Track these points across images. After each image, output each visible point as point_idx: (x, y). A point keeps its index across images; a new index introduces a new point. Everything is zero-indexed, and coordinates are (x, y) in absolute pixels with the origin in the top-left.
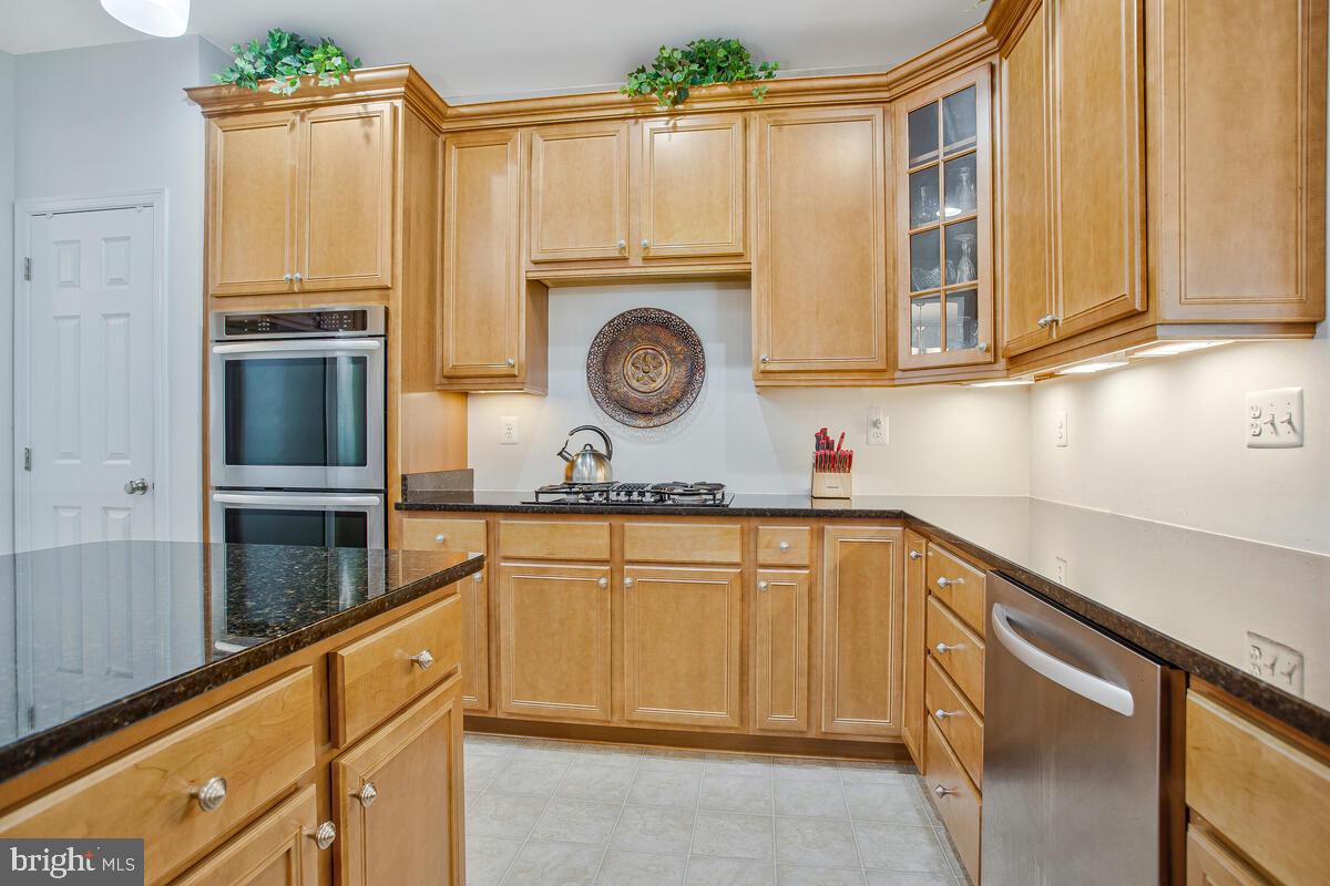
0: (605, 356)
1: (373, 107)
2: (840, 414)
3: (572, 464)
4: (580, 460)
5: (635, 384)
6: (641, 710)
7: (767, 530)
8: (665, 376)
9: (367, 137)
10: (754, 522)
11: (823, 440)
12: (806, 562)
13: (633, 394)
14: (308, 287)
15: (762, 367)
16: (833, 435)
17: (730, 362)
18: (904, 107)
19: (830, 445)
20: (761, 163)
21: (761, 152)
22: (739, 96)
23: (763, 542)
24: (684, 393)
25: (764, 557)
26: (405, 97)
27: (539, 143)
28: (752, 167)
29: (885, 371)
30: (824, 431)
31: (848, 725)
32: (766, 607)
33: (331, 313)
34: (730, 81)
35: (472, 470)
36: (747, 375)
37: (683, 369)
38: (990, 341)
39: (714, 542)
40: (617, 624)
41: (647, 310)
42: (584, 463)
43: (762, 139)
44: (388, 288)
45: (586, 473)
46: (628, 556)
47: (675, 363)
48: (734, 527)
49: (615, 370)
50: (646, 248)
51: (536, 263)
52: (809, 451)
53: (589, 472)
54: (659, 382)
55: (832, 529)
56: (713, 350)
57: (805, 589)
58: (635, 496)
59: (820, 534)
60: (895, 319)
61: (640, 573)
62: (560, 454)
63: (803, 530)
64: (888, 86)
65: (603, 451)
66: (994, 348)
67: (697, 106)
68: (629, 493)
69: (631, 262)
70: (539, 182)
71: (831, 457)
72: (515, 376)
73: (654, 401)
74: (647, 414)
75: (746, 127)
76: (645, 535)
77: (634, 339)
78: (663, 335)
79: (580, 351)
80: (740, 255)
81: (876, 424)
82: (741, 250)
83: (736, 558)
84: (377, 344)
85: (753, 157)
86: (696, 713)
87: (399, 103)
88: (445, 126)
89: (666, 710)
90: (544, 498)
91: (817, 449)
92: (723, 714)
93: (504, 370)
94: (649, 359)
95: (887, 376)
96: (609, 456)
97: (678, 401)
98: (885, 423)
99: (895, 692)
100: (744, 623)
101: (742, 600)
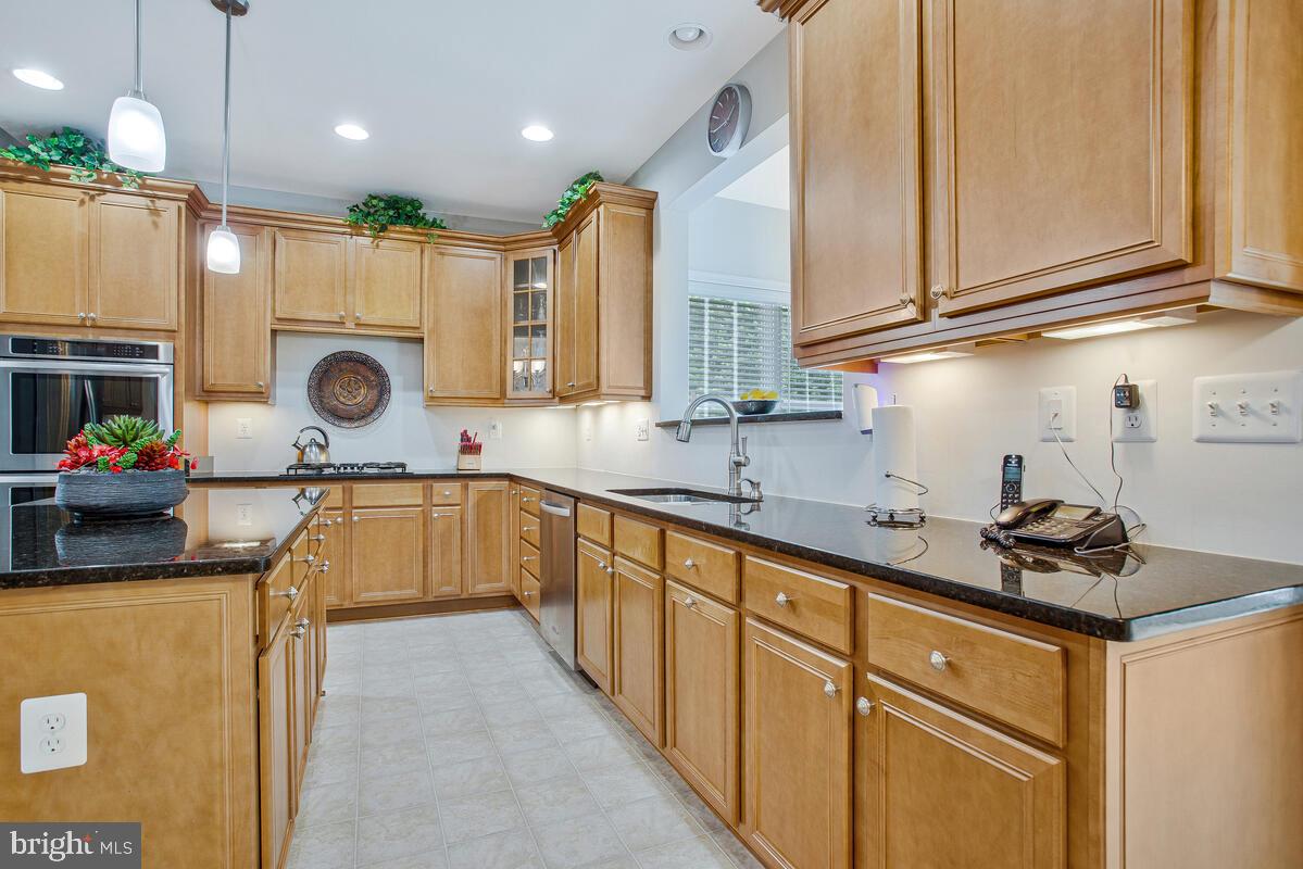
0: (320, 380)
1: (160, 204)
2: (474, 421)
3: (303, 452)
4: (308, 449)
5: (342, 399)
6: (363, 595)
7: (437, 486)
8: (363, 395)
9: (155, 225)
10: (430, 482)
11: (465, 436)
12: (459, 502)
13: (341, 406)
14: (99, 324)
15: (430, 394)
16: (471, 434)
17: (406, 388)
18: (513, 257)
19: (469, 440)
20: (430, 276)
21: (431, 269)
22: (419, 234)
23: (435, 493)
24: (376, 406)
25: (435, 501)
26: (187, 202)
27: (281, 241)
28: (426, 276)
29: (500, 399)
30: (465, 431)
31: (483, 588)
32: (438, 528)
33: (124, 345)
34: (415, 226)
35: (212, 457)
36: (418, 396)
37: (375, 392)
38: (551, 388)
39: (409, 494)
40: (348, 545)
41: (352, 352)
42: (311, 451)
43: (432, 261)
44: (174, 331)
45: (313, 457)
46: (354, 505)
47: (370, 387)
48: (419, 485)
49: (327, 391)
50: (358, 318)
51: (279, 319)
52: (457, 442)
53: (315, 457)
54: (359, 399)
55: (472, 484)
56: (395, 381)
57: (459, 517)
58: (356, 470)
59: (466, 488)
60: (505, 371)
61: (363, 514)
62: (294, 445)
63: (457, 485)
64: (504, 244)
65: (323, 443)
66: (553, 391)
67: (392, 235)
68: (352, 468)
69: (347, 325)
70: (281, 265)
71: (469, 447)
72: (262, 393)
73: (356, 411)
74: (350, 419)
75: (422, 252)
76: (364, 492)
77: (341, 370)
78: (362, 369)
79: (303, 376)
80: (418, 328)
81: (494, 427)
82: (418, 325)
83: (420, 502)
84: (168, 369)
85: (426, 270)
86: (397, 593)
87: (183, 205)
88: (203, 214)
89: (379, 593)
90: (292, 472)
91: (462, 441)
92: (414, 591)
93: (253, 388)
94: (352, 383)
95: (501, 401)
96: (327, 444)
97: (372, 411)
98: (500, 427)
99: (507, 567)
100: (425, 539)
101: (423, 526)
